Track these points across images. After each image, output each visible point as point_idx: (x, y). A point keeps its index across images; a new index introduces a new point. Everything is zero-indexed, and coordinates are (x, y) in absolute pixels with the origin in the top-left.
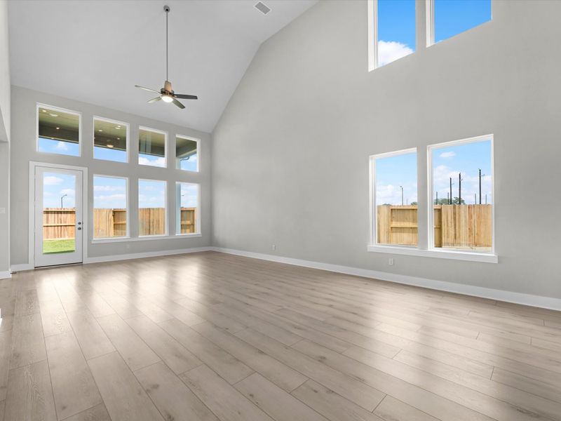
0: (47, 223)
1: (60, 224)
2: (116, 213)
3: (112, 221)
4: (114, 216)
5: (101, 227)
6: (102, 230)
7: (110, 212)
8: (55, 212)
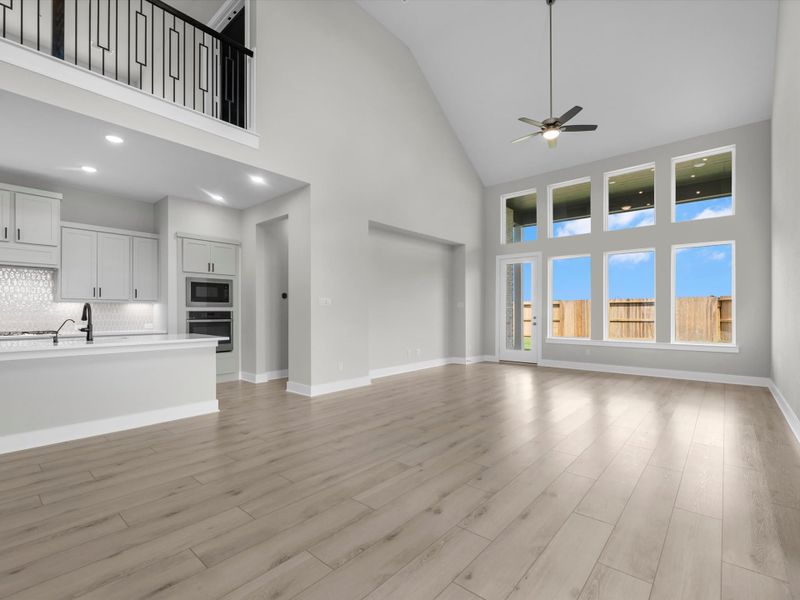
0: (628, 317)
1: (638, 320)
2: (724, 304)
3: (718, 317)
4: (720, 308)
5: (698, 327)
6: (701, 331)
7: (713, 301)
8: (636, 304)
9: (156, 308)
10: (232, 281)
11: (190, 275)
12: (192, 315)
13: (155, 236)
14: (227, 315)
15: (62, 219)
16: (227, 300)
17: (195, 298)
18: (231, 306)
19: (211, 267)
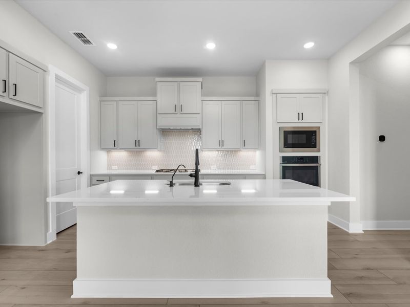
9: (258, 154)
10: (319, 127)
11: (282, 125)
12: (285, 159)
13: (256, 98)
14: (315, 159)
15: (202, 95)
16: (315, 146)
17: (287, 145)
18: (319, 151)
19: (300, 116)
